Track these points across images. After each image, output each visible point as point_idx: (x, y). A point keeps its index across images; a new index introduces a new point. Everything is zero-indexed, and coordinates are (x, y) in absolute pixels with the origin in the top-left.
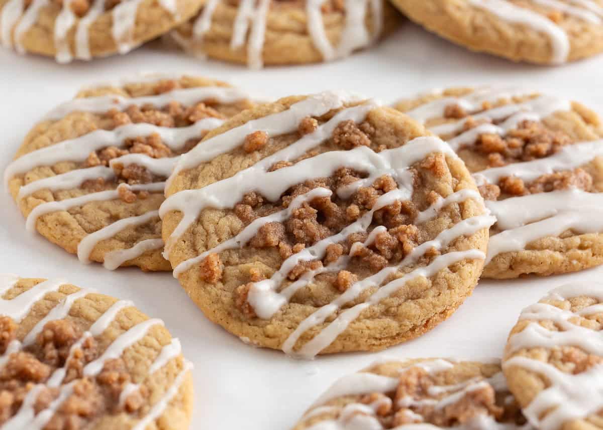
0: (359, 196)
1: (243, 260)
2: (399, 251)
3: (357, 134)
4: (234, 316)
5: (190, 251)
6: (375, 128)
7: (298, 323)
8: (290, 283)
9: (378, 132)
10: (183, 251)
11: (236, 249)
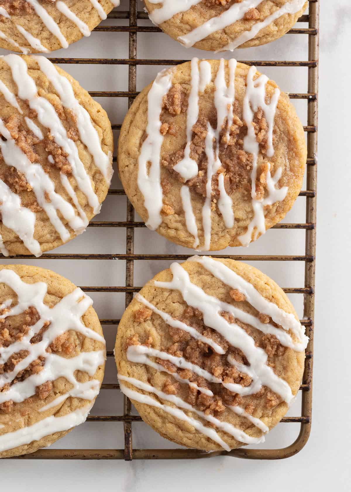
0: (230, 369)
1: (158, 327)
2: (205, 408)
3: (272, 348)
4: (122, 340)
5: (151, 296)
6: (283, 355)
7: (133, 376)
8: (154, 360)
9: (280, 358)
10: (149, 292)
11: (163, 320)
